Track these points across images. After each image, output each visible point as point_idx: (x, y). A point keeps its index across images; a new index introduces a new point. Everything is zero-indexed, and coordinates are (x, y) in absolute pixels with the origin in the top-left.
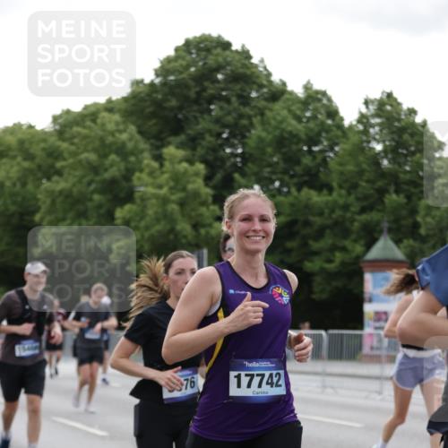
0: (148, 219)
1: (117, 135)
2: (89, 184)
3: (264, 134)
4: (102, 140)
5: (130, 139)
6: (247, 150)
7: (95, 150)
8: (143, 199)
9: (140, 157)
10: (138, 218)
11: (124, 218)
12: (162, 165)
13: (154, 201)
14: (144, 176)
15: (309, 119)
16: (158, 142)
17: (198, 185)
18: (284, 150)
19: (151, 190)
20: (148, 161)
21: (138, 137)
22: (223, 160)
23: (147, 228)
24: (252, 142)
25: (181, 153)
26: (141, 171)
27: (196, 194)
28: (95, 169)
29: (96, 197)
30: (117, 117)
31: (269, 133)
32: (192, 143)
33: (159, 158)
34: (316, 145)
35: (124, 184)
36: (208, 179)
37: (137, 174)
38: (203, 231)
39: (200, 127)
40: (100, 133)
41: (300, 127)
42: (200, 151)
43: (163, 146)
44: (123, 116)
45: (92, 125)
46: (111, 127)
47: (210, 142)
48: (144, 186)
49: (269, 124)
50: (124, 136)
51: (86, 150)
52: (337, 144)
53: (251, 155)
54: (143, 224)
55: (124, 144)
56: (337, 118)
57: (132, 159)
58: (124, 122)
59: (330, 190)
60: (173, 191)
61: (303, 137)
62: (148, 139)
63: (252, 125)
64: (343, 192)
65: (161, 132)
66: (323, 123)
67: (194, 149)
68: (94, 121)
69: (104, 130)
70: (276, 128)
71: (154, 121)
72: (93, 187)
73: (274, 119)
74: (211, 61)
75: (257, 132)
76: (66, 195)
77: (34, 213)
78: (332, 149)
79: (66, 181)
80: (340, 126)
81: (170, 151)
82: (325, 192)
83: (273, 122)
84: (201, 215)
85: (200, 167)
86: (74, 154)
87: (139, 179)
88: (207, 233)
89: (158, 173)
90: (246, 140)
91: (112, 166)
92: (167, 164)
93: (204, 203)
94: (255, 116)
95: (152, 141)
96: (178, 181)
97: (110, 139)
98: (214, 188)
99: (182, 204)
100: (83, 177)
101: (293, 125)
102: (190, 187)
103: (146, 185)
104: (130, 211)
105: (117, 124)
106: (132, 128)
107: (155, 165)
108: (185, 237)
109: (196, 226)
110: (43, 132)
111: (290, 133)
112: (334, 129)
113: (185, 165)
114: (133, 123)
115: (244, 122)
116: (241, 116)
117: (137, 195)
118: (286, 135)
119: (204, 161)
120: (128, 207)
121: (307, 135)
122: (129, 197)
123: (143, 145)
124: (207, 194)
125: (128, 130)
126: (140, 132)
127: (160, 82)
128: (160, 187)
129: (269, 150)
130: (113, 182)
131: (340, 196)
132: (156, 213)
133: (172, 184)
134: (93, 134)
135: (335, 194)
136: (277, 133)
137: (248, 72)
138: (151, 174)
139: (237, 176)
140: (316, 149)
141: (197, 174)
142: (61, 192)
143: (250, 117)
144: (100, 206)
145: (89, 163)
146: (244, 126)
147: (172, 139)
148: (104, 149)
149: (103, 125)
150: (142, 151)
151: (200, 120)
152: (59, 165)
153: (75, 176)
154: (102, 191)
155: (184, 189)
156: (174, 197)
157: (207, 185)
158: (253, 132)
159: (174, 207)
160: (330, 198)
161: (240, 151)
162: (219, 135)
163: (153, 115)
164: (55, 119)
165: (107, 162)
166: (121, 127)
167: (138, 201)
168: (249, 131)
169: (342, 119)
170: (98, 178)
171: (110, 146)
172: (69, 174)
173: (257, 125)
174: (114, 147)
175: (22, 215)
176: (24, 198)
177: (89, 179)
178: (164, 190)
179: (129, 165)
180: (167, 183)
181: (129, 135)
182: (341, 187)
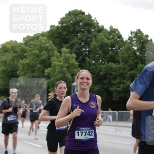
0: (56, 73)
1: (45, 44)
2: (36, 61)
3: (96, 44)
4: (40, 46)
5: (50, 46)
6: (90, 49)
7: (38, 49)
8: (54, 66)
9: (53, 52)
10: (53, 73)
11: (48, 73)
12: (61, 55)
13: (58, 67)
14: (55, 58)
15: (111, 39)
16: (60, 46)
17: (73, 61)
18: (103, 49)
19: (57, 63)
20: (56, 53)
21: (53, 45)
22: (82, 53)
23: (56, 76)
24: (92, 47)
25: (67, 50)
26: (54, 56)
27: (73, 64)
28: (38, 56)
29: (38, 66)
30: (45, 38)
31: (98, 43)
32: (71, 47)
33: (60, 52)
34: (114, 47)
35: (48, 61)
36: (77, 59)
37: (52, 57)
39: (74, 41)
40: (40, 44)
41: (108, 41)
42: (74, 50)
43: (61, 48)
44: (47, 38)
45: (37, 41)
46: (43, 41)
47: (77, 46)
48: (55, 61)
49: (98, 40)
50: (48, 45)
51: (35, 49)
52: (121, 47)
53: (91, 51)
54: (54, 74)
55: (48, 47)
56: (121, 38)
57: (51, 52)
58: (48, 40)
59: (119, 63)
60: (65, 63)
61: (110, 44)
62: (56, 45)
63: (92, 40)
64: (123, 63)
65: (60, 43)
66: (116, 40)
67: (72, 49)
68: (38, 39)
69: (41, 43)
70: (100, 41)
71: (58, 39)
72: (37, 62)
73: (100, 38)
74: (78, 18)
75: (94, 43)
76: (28, 65)
77: (17, 71)
78: (119, 49)
79: (28, 60)
80: (122, 41)
81: (64, 49)
82: (117, 63)
83: (99, 40)
84: (75, 71)
85: (74, 55)
86: (31, 51)
87: (53, 59)
89: (60, 57)
90: (90, 46)
91: (43, 55)
92: (63, 54)
93: (75, 68)
94: (93, 37)
95: (58, 46)
96: (67, 60)
97: (43, 45)
98: (79, 62)
99: (68, 68)
100: (34, 59)
101: (106, 41)
102: (71, 62)
103: (56, 61)
104: (50, 70)
105: (45, 40)
106: (51, 42)
107: (59, 54)
108: (69, 79)
109: (72, 75)
110: (20, 43)
111: (105, 43)
112: (120, 42)
113: (69, 54)
114: (51, 40)
115: (90, 39)
116: (88, 38)
117: (52, 65)
118: (104, 44)
119: (75, 53)
120: (49, 69)
121: (111, 44)
122: (50, 66)
123: (54, 47)
124: (76, 65)
125: (49, 43)
126: (53, 43)
127: (60, 26)
128: (60, 62)
129: (98, 49)
130: (44, 60)
131: (122, 65)
132: (59, 71)
133: (64, 61)
134: (37, 44)
135: (120, 64)
136: (101, 43)
137: (91, 23)
138: (57, 57)
139: (87, 58)
140: (114, 49)
141: (73, 57)
142: (26, 64)
143: (91, 38)
144: (39, 69)
145: (36, 54)
146: (89, 41)
147: (64, 45)
148: (41, 49)
149: (41, 41)
150: (54, 50)
151: (74, 39)
152: (25, 54)
153: (31, 58)
154: (40, 64)
155: (69, 63)
156: (65, 65)
157: (76, 61)
158: (92, 43)
159: (65, 69)
160: (118, 66)
161: (88, 49)
162: (81, 44)
163: (58, 37)
164: (24, 39)
165: (42, 54)
166: (47, 41)
167: (53, 67)
168: (91, 43)
169: (123, 39)
170: (39, 59)
171: (43, 48)
172: (29, 58)
173: (94, 41)
174: (44, 48)
175: (13, 72)
176: (13, 66)
177: (36, 59)
178: (62, 63)
179: (50, 55)
180: (63, 61)
181: (50, 44)
182: (122, 62)
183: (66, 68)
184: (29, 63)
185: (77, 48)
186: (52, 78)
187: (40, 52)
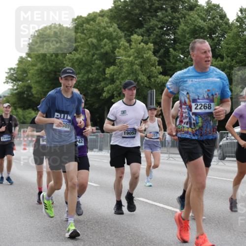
0: (123, 73)
1: (107, 28)
2: (93, 55)
3: (185, 28)
5: (114, 32)
6: (176, 36)
7: (96, 37)
8: (120, 63)
9: (119, 41)
10: (118, 74)
11: (111, 73)
12: (130, 45)
13: (126, 64)
15: (210, 20)
16: (129, 32)
17: (149, 54)
19: (124, 58)
20: (123, 42)
21: (118, 30)
22: (165, 41)
23: (123, 78)
24: (179, 32)
25: (140, 38)
26: (120, 48)
27: (149, 60)
28: (96, 47)
29: (98, 62)
30: (106, 19)
31: (188, 27)
32: (149, 32)
33: (129, 41)
34: (214, 34)
35: (112, 55)
36: (155, 53)
37: (117, 49)
38: (153, 80)
39: (151, 24)
40: (98, 28)
41: (205, 24)
42: (153, 36)
43: (132, 35)
44: (110, 19)
45: (93, 23)
46: (104, 25)
47: (157, 32)
49: (188, 23)
50: (111, 29)
51: (90, 37)
52: (226, 33)
53: (179, 39)
54: (121, 76)
55: (111, 33)
56: (225, 19)
57: (115, 42)
58: (110, 22)
59: (222, 58)
60: (137, 58)
61: (206, 29)
62: (123, 31)
63: (179, 22)
64: (229, 59)
65: (130, 27)
66: (218, 21)
67: (149, 36)
68: (95, 21)
69: (100, 26)
70: (191, 24)
71: (126, 21)
72: (96, 56)
73: (191, 20)
75: (182, 26)
76: (80, 61)
78: (223, 36)
79: (80, 54)
80: (227, 23)
81: (135, 37)
82: (219, 59)
83: (190, 22)
84: (152, 71)
85: (151, 45)
86: (83, 39)
87: (118, 52)
88: (155, 81)
89: (129, 48)
90: (177, 30)
91: (105, 45)
92: (133, 44)
93: (153, 65)
94: (182, 18)
95: (126, 32)
96: (139, 53)
97: (103, 31)
98: (160, 57)
99: (141, 65)
100: (89, 52)
101: (201, 23)
102: (145, 55)
103: (122, 56)
104: (113, 70)
105: (107, 23)
106: (115, 25)
107: (128, 45)
108: (143, 83)
109: (149, 78)
111: (199, 27)
112: (224, 24)
113: (143, 44)
114: (116, 23)
115: (176, 21)
116: (173, 18)
117: (117, 61)
118: (197, 28)
119: (155, 43)
120: (112, 67)
121: (208, 27)
122: (113, 63)
123: (121, 34)
124: (155, 60)
125: (113, 27)
126: (119, 28)
128: (129, 56)
129: (188, 36)
130: (106, 53)
131: (227, 61)
132: (127, 70)
133: (136, 54)
134: (94, 28)
136: (192, 27)
138: (125, 49)
139: (171, 49)
140: (214, 36)
141: (149, 49)
142: (77, 59)
143: (178, 18)
144: (99, 67)
145: (92, 43)
146: (176, 23)
147: (137, 30)
148: (100, 36)
149: (99, 23)
150: (120, 38)
151: (151, 20)
153: (84, 51)
154: (101, 59)
155: (143, 57)
156: (136, 62)
157: (155, 55)
158: (180, 26)
159: (136, 67)
160: (222, 63)
161: (173, 37)
162: (162, 28)
163: (126, 18)
164: (74, 20)
165: (103, 43)
166: (109, 25)
167: (118, 64)
168: (178, 26)
169: (228, 20)
170: (98, 52)
171: (103, 34)
172: (81, 50)
173: (182, 23)
174: (105, 35)
175: (55, 72)
176: (56, 63)
177: (92, 52)
178: (131, 58)
179: (114, 45)
180: (133, 54)
181: (113, 29)
182: (228, 57)
183: (139, 65)
184: (82, 59)
185: (157, 35)
186: (118, 82)
187: (98, 41)
